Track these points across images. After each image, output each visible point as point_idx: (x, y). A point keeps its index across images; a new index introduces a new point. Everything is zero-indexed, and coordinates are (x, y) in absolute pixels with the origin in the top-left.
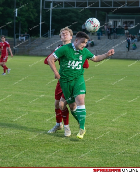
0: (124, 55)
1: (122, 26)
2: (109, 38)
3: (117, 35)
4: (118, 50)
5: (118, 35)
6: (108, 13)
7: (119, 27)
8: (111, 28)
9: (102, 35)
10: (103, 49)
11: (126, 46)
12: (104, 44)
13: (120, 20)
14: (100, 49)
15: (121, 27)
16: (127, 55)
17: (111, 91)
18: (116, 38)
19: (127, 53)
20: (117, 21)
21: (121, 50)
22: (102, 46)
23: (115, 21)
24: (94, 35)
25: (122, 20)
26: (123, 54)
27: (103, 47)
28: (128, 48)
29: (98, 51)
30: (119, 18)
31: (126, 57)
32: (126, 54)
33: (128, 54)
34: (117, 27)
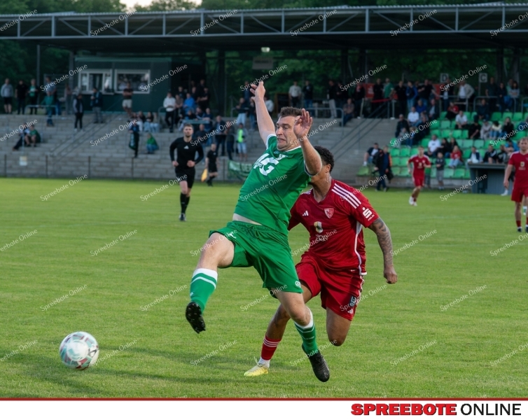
0: (125, 167)
1: (115, 88)
2: (78, 125)
3: (103, 112)
4: (108, 155)
5: (105, 114)
6: (75, 53)
7: (107, 90)
8: (84, 92)
9: (60, 114)
10: (63, 154)
11: (128, 143)
12: (67, 139)
13: (110, 72)
14: (55, 154)
15: (113, 90)
16: (132, 169)
17: (115, 270)
18: (102, 122)
19: (133, 163)
20: (101, 75)
21: (115, 155)
22: (62, 143)
23: (94, 76)
24: (36, 113)
25: (117, 72)
26: (122, 165)
27: (64, 146)
28: (135, 148)
29: (50, 159)
30: (107, 66)
31: (129, 174)
32: (130, 165)
33: (134, 165)
34: (103, 91)
